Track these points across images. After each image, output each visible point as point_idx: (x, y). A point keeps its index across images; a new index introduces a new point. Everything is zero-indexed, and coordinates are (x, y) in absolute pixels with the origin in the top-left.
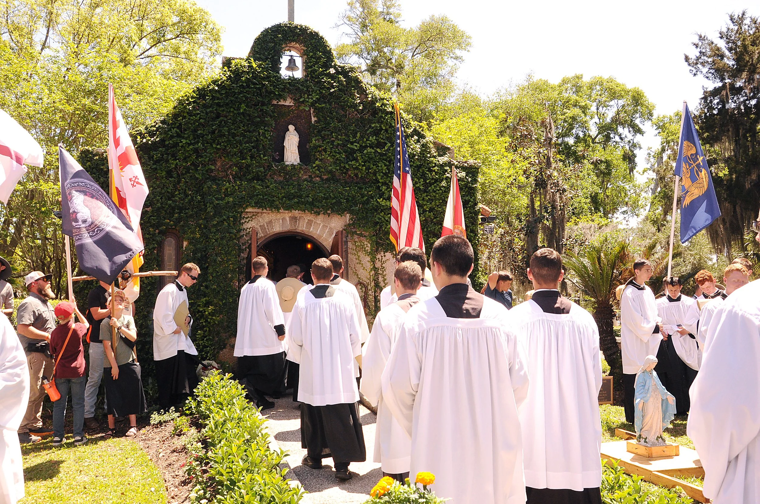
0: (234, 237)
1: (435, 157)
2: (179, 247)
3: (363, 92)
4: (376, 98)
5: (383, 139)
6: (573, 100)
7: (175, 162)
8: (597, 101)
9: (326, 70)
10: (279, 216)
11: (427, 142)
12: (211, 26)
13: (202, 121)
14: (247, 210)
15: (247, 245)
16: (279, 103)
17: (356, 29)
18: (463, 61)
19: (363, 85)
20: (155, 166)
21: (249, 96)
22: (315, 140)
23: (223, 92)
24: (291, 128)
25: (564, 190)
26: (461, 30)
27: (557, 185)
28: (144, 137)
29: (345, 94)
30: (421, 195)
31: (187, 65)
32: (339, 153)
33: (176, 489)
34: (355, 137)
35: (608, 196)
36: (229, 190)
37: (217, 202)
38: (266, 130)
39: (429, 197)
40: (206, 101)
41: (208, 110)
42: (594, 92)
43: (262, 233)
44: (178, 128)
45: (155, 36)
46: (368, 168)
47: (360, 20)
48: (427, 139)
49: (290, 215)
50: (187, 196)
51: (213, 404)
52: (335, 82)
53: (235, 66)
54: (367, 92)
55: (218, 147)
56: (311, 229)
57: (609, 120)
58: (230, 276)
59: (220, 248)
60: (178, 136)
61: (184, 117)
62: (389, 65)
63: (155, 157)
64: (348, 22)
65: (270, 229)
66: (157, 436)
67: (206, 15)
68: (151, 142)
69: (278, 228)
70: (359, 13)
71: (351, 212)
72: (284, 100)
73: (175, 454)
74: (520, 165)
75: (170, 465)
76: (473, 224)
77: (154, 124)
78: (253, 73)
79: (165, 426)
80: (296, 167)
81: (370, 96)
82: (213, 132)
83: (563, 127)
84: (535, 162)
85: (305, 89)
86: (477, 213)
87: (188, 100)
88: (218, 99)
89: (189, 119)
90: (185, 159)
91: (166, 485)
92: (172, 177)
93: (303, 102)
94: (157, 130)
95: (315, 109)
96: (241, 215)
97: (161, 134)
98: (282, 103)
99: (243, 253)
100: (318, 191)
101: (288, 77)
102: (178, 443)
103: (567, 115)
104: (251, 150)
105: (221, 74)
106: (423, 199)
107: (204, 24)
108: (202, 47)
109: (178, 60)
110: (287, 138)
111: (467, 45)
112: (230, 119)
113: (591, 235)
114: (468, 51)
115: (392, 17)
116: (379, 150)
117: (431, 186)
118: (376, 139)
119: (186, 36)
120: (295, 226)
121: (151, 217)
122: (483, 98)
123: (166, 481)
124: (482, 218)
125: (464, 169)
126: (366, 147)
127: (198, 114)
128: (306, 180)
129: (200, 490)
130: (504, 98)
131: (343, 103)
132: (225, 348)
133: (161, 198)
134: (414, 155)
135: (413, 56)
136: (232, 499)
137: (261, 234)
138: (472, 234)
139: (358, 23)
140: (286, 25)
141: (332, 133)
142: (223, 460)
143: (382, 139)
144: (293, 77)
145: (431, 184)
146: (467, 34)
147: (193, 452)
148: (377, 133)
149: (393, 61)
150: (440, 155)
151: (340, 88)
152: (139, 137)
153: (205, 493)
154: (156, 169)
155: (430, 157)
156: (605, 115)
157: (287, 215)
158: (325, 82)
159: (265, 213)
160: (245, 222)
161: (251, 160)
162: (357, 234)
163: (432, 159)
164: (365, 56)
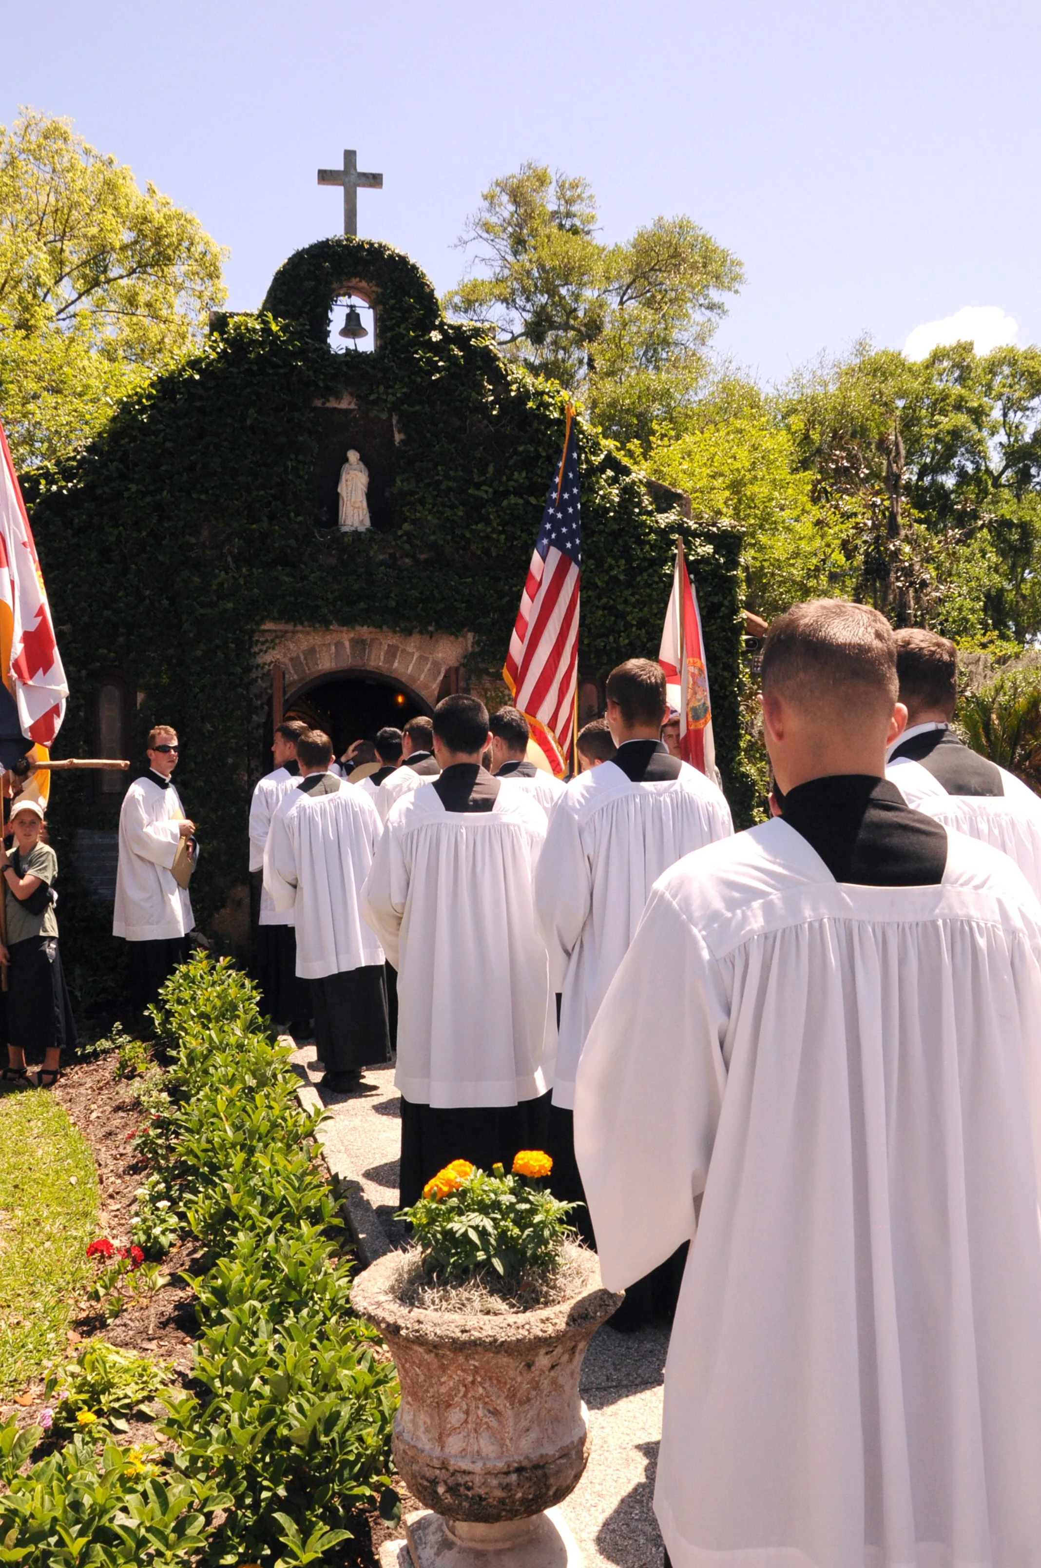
0: (238, 681)
1: (650, 514)
2: (128, 702)
3: (500, 379)
4: (527, 391)
5: (543, 478)
6: (953, 397)
7: (116, 532)
8: (1004, 398)
9: (423, 335)
10: (329, 638)
11: (634, 483)
12: (200, 248)
13: (168, 444)
14: (263, 627)
15: (265, 698)
16: (328, 405)
17: (502, 248)
18: (724, 312)
19: (501, 365)
20: (75, 540)
21: (263, 391)
22: (402, 481)
23: (212, 384)
24: (353, 456)
25: (924, 584)
26: (722, 248)
27: (908, 572)
28: (51, 481)
29: (463, 385)
30: (621, 592)
31: (155, 331)
32: (452, 507)
33: (119, 1181)
34: (483, 472)
35: (1024, 597)
36: (226, 585)
37: (202, 611)
38: (299, 462)
39: (637, 597)
40: (176, 403)
41: (181, 423)
42: (999, 378)
43: (296, 672)
44: (121, 460)
45: (88, 272)
46: (512, 538)
47: (510, 229)
48: (634, 475)
49: (352, 635)
50: (141, 599)
51: (193, 1017)
52: (440, 360)
53: (235, 330)
54: (509, 378)
55: (203, 497)
56: (396, 664)
57: (1027, 438)
58: (230, 761)
59: (209, 706)
60: (122, 476)
61: (133, 439)
62: (572, 322)
63: (76, 521)
64: (485, 235)
65: (311, 665)
66: (88, 1080)
67: (189, 226)
68: (69, 490)
69: (326, 663)
70: (506, 215)
71: (477, 629)
72: (337, 398)
73: (121, 1114)
74: (837, 529)
75: (110, 1134)
76: (728, 652)
77: (72, 454)
78: (272, 343)
79: (105, 1060)
80: (363, 536)
81: (514, 387)
82: (191, 468)
83: (934, 452)
84: (865, 524)
85: (380, 375)
86: (737, 630)
87: (139, 402)
88: (201, 398)
89: (143, 441)
90: (136, 523)
91: (99, 1172)
92: (110, 561)
93: (375, 402)
94: (78, 468)
95: (402, 415)
96: (250, 638)
97: (87, 473)
98: (332, 404)
99: (257, 714)
100: (408, 586)
101: (344, 351)
102: (128, 1091)
103: (941, 426)
104: (270, 503)
105: (207, 348)
106: (626, 602)
107: (186, 244)
108: (183, 293)
109: (135, 319)
110: (344, 477)
111: (734, 279)
112: (226, 440)
113: (985, 677)
114: (736, 292)
115: (577, 222)
116: (533, 500)
117: (641, 573)
118: (527, 477)
119: (149, 270)
120: (362, 659)
121: (70, 643)
122: (766, 390)
123: (100, 1165)
124: (747, 641)
125: (709, 538)
126: (506, 494)
127: (161, 431)
128: (383, 563)
129: (158, 1183)
130: (808, 391)
131: (458, 404)
132: (223, 906)
133: (91, 606)
134: (607, 511)
135: (622, 303)
136: (207, 1202)
137: (292, 676)
138: (726, 674)
139: (505, 237)
140: (339, 242)
141: (435, 466)
142: (202, 1126)
143: (540, 476)
144: (356, 350)
145: (641, 570)
146: (734, 257)
147: (153, 1111)
148: (529, 463)
149: (581, 314)
150: (661, 510)
151: (452, 371)
152: (43, 482)
153: (169, 1188)
154: (78, 545)
155: (640, 514)
156: (1021, 428)
157: (346, 637)
158: (420, 359)
159: (301, 632)
160: (261, 650)
161: (271, 524)
162: (489, 674)
163: (644, 517)
164: (521, 303)
